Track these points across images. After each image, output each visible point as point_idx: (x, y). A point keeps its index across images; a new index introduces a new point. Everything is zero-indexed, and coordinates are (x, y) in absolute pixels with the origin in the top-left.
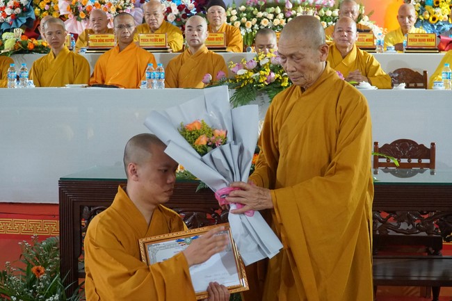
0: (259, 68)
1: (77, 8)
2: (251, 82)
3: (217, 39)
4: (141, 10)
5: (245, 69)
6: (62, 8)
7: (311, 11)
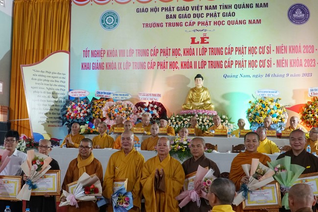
1: (110, 115)
4: (136, 116)
6: (104, 114)
7: (206, 118)
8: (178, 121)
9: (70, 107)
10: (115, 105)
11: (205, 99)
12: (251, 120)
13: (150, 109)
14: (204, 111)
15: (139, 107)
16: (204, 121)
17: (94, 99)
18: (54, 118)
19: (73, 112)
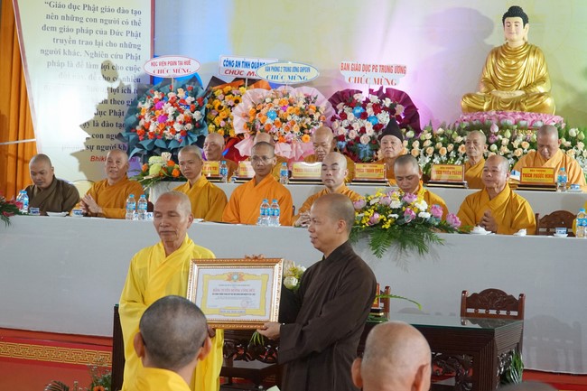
1: (254, 127)
6: (238, 125)
9: (147, 105)
10: (268, 100)
11: (532, 80)
13: (370, 111)
14: (519, 117)
15: (340, 106)
16: (516, 144)
17: (215, 81)
18: (108, 136)
19: (155, 120)
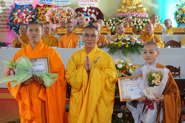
0: (118, 41)
1: (53, 19)
2: (115, 46)
3: (104, 30)
4: (76, 20)
5: (113, 41)
6: (48, 19)
7: (140, 19)
8: (114, 23)
9: (16, 14)
10: (56, 11)
12: (178, 20)
13: (88, 14)
14: (137, 14)
15: (79, 12)
16: (138, 22)
17: (38, 6)
18: (3, 24)
19: (19, 18)
